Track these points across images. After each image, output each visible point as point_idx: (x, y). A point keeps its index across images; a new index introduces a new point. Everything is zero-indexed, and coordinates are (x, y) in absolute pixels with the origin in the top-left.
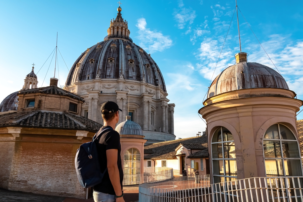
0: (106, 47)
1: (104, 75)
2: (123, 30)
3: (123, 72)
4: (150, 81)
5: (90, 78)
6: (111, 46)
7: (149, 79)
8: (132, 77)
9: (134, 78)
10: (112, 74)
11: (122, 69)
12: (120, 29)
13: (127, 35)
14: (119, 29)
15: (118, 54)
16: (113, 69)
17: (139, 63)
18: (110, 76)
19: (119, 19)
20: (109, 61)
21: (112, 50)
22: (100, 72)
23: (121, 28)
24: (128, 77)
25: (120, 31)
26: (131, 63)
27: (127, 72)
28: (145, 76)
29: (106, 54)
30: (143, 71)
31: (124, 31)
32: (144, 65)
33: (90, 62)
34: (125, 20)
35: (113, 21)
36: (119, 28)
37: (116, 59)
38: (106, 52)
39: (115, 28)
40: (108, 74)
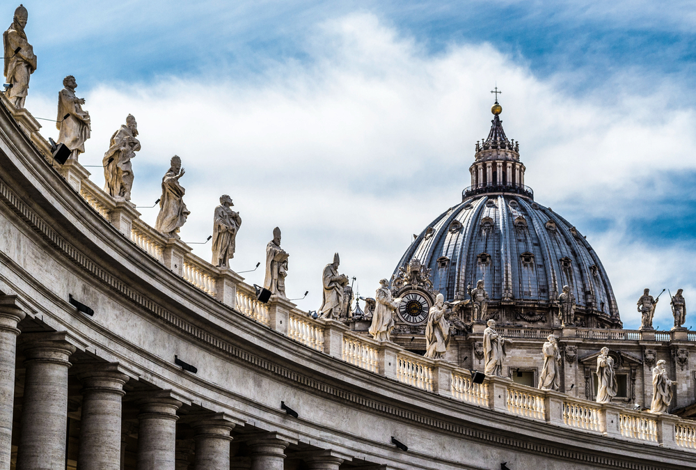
0: (471, 227)
2: (508, 169)
3: (510, 283)
12: (500, 166)
13: (517, 181)
14: (498, 168)
17: (543, 259)
19: (496, 138)
20: (480, 260)
21: (483, 232)
23: (501, 164)
24: (522, 295)
25: (499, 171)
26: (527, 260)
30: (554, 275)
31: (509, 171)
33: (440, 264)
34: (512, 140)
35: (481, 146)
36: (498, 164)
39: (488, 165)
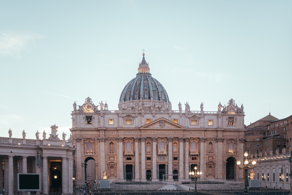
0: (135, 83)
1: (134, 99)
3: (142, 96)
4: (156, 98)
5: (128, 100)
6: (137, 82)
7: (155, 98)
8: (146, 98)
9: (147, 98)
10: (137, 98)
11: (141, 95)
13: (149, 72)
15: (140, 87)
16: (137, 95)
17: (150, 90)
18: (136, 99)
20: (136, 91)
21: (137, 84)
22: (132, 97)
24: (144, 98)
26: (146, 91)
27: (144, 96)
28: (153, 97)
29: (135, 87)
30: (152, 94)
32: (153, 91)
33: (128, 92)
37: (139, 90)
38: (135, 86)
40: (135, 98)
